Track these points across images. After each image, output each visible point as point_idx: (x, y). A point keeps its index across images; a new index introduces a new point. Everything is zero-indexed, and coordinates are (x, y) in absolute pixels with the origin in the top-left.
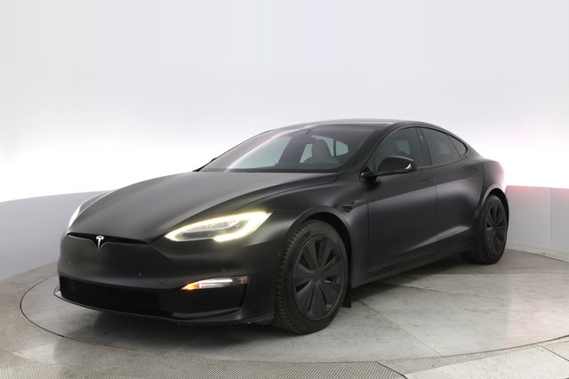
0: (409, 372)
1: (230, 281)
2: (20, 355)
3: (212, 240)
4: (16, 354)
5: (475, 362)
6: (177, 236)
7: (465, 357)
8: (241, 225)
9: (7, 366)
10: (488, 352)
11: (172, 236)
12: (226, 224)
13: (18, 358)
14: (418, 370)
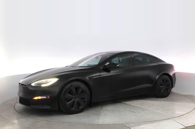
0: (132, 127)
1: (45, 97)
2: (14, 122)
3: (41, 86)
4: (13, 121)
5: (152, 124)
6: (35, 84)
7: (148, 122)
8: (50, 81)
9: (10, 125)
10: (156, 121)
11: (33, 84)
12: (47, 81)
13: (14, 123)
14: (134, 126)
